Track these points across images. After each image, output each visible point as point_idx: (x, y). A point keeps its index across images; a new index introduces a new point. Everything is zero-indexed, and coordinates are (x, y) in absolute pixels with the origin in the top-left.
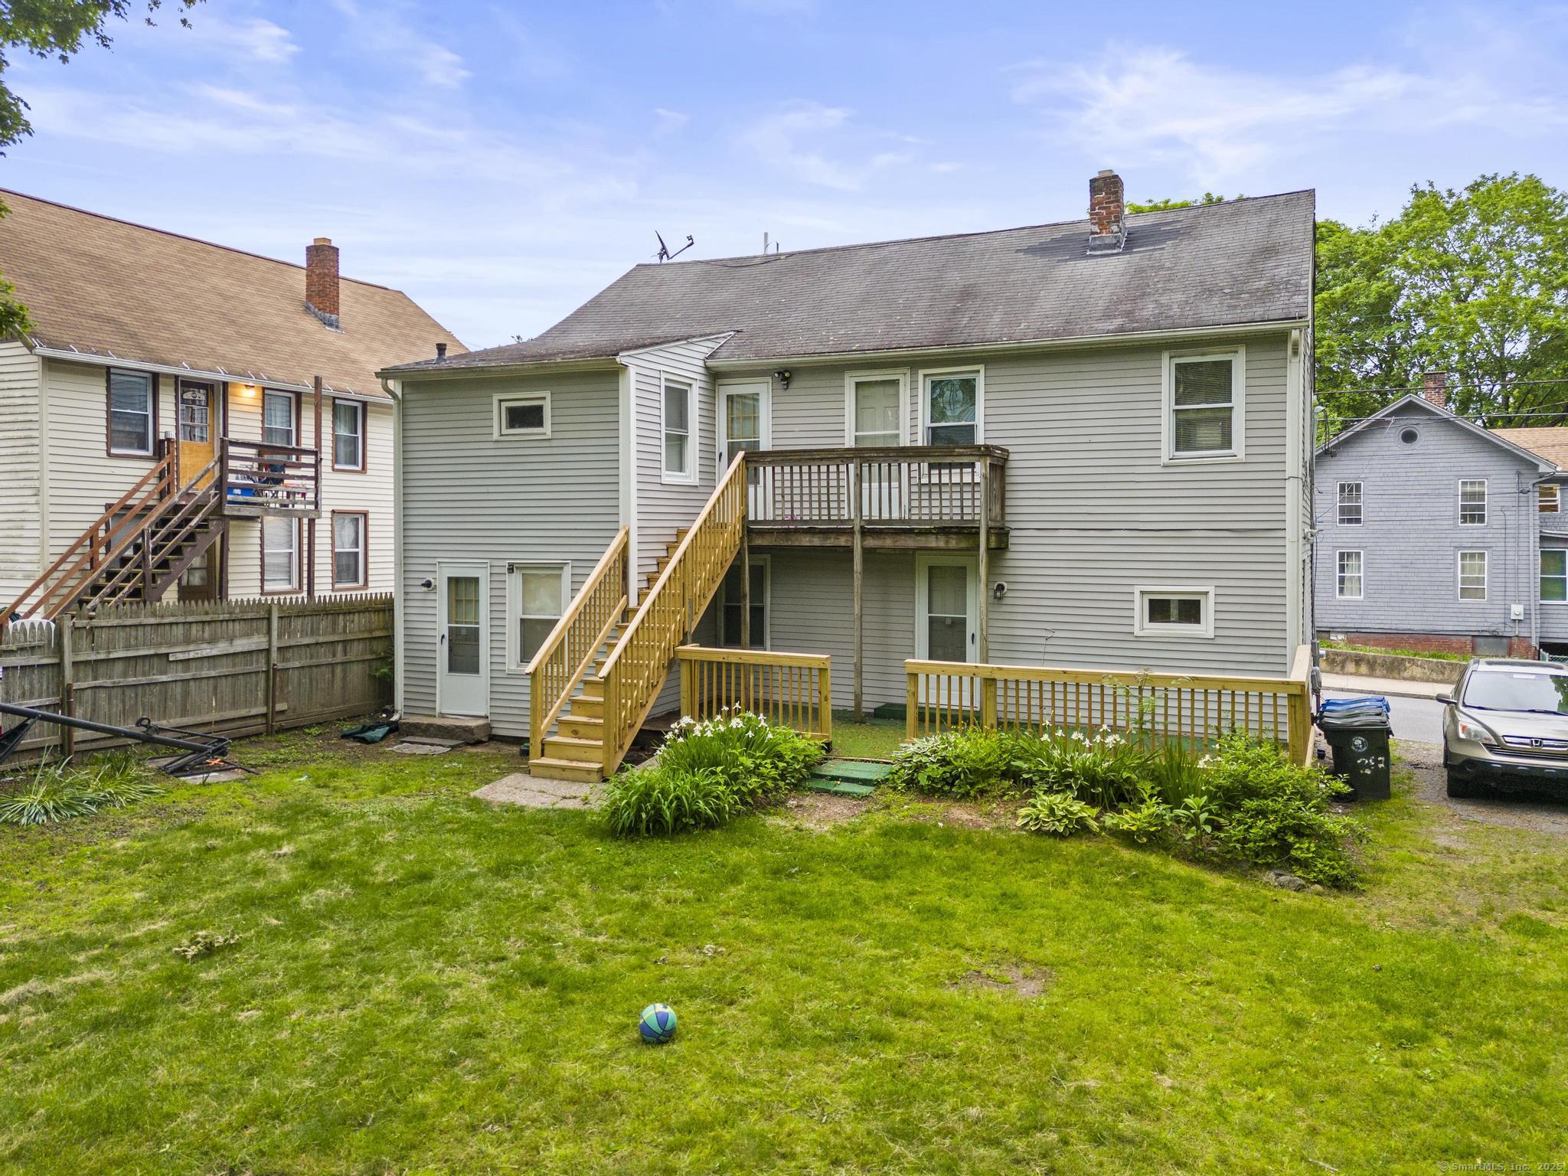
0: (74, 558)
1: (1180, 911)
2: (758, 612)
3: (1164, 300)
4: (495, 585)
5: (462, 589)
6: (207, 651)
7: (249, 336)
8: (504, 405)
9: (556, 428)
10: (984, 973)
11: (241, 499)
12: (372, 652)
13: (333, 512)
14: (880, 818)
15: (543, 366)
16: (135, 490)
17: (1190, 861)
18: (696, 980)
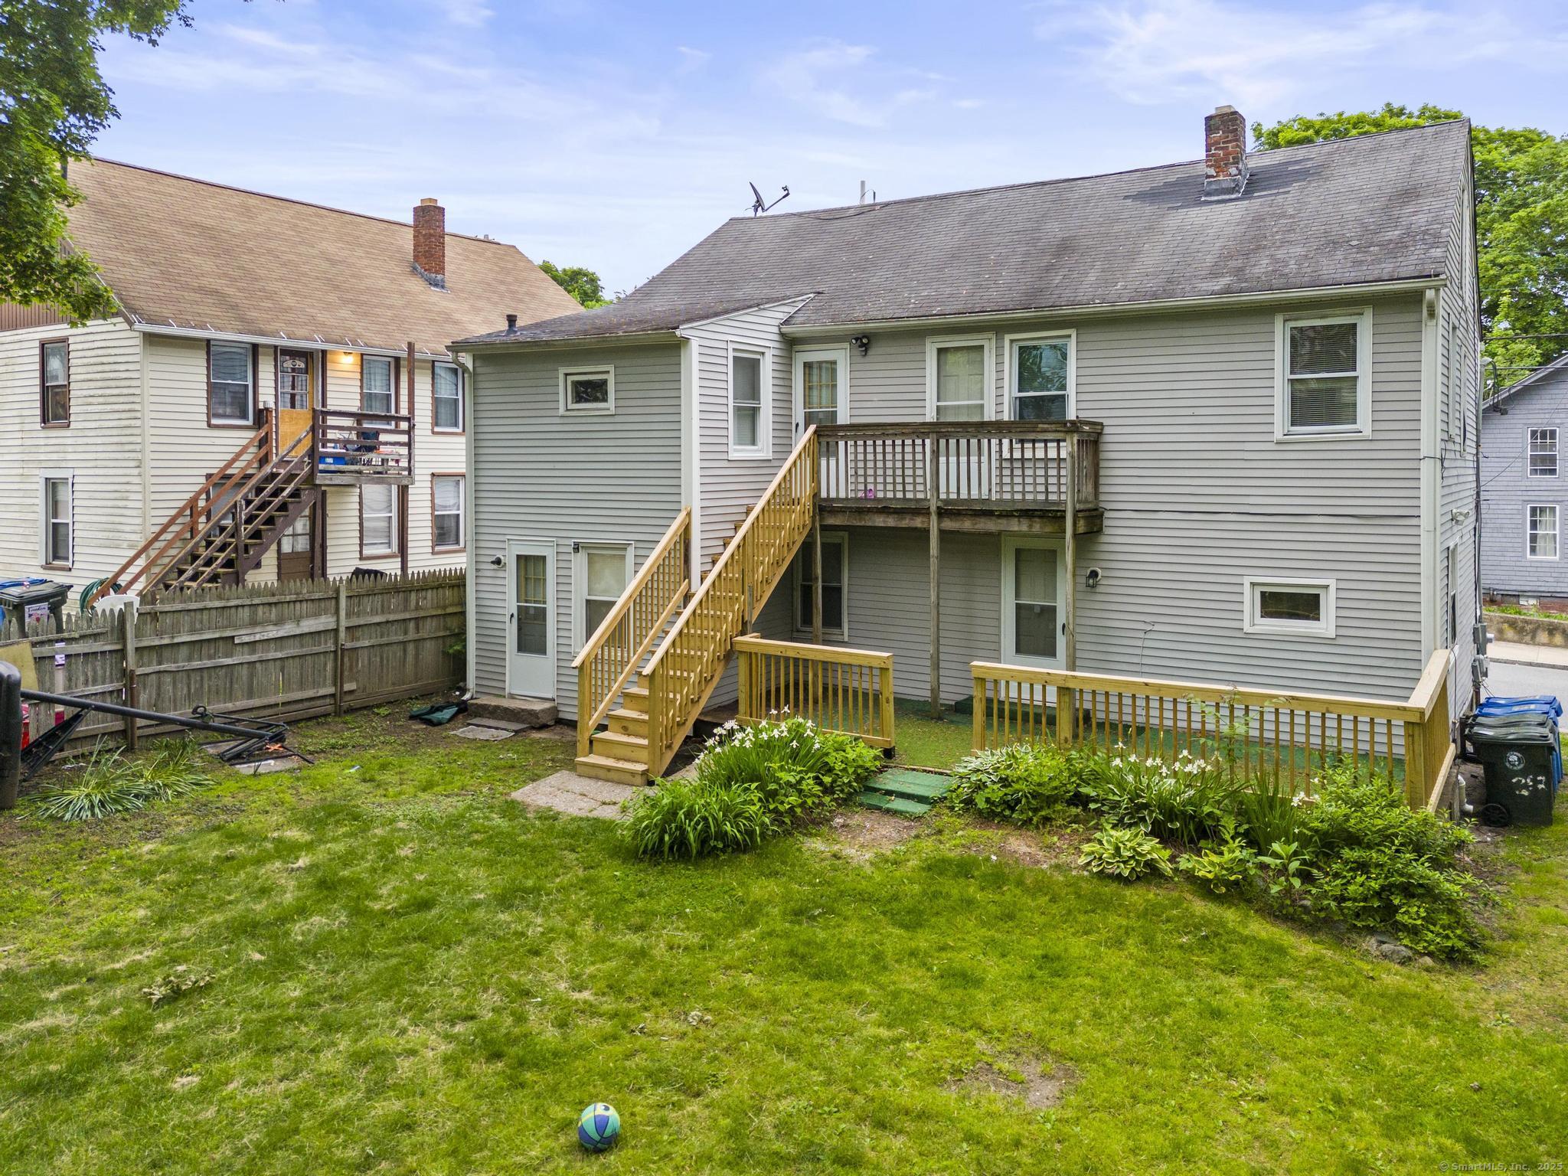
0: (175, 528)
1: (1252, 987)
2: (833, 595)
3: (1280, 254)
4: (561, 564)
5: (530, 567)
6: (273, 632)
7: (352, 301)
8: (570, 379)
9: (621, 403)
10: (995, 1067)
11: (333, 468)
12: (446, 628)
13: (433, 475)
14: (928, 846)
15: (605, 340)
16: (234, 460)
17: (1277, 917)
18: (668, 1061)
